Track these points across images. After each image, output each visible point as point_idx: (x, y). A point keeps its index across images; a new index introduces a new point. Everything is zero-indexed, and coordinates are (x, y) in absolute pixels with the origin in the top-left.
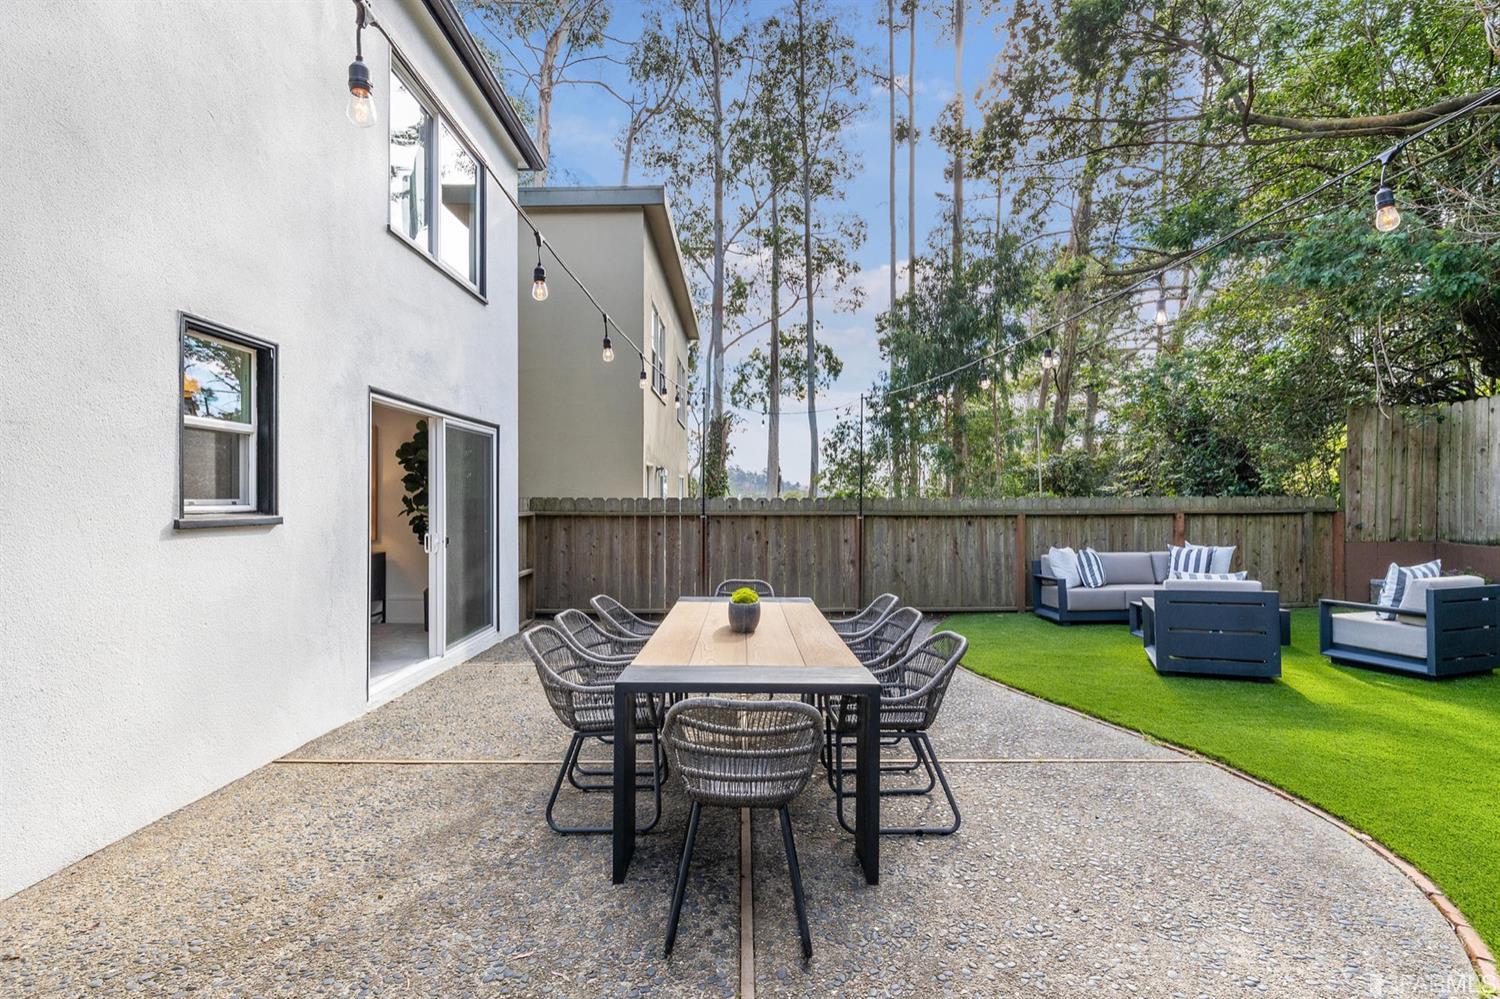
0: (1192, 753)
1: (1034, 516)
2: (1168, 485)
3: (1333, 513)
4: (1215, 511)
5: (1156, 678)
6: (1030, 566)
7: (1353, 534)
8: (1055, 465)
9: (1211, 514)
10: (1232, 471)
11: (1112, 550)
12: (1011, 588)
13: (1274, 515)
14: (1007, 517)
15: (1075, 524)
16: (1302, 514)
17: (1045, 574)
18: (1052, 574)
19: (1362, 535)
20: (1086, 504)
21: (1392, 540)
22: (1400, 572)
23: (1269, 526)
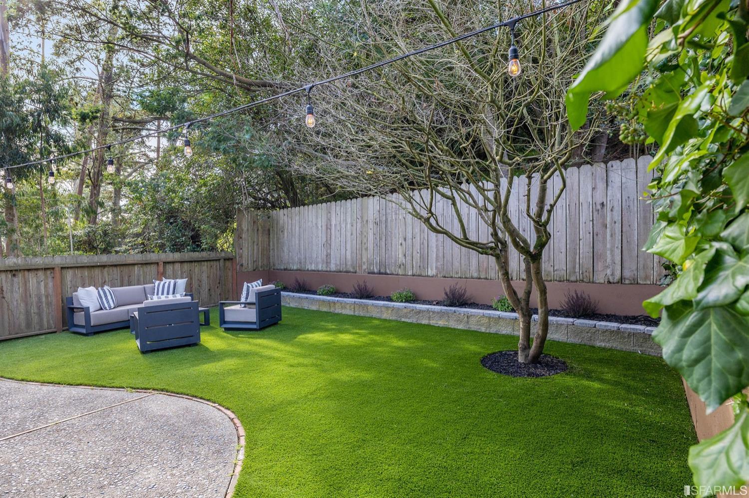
0: (151, 391)
1: (68, 268)
2: (156, 246)
3: (232, 259)
4: (179, 260)
5: (140, 356)
6: (65, 301)
7: (240, 269)
8: (89, 232)
9: (177, 262)
10: (189, 238)
11: (122, 285)
12: (51, 316)
13: (207, 261)
14: (46, 269)
15: (97, 271)
16: (219, 260)
17: (75, 305)
18: (81, 304)
19: (244, 269)
20: (104, 258)
21: (255, 270)
22: (248, 286)
23: (205, 267)
